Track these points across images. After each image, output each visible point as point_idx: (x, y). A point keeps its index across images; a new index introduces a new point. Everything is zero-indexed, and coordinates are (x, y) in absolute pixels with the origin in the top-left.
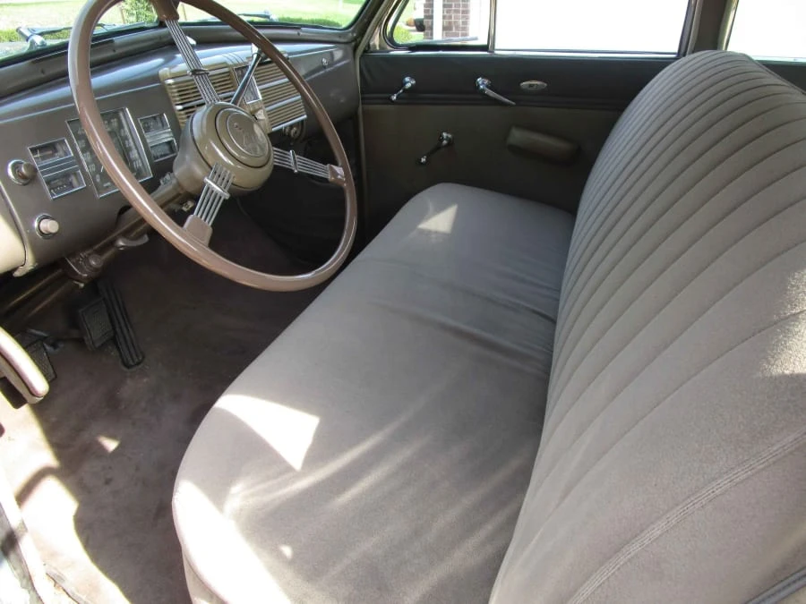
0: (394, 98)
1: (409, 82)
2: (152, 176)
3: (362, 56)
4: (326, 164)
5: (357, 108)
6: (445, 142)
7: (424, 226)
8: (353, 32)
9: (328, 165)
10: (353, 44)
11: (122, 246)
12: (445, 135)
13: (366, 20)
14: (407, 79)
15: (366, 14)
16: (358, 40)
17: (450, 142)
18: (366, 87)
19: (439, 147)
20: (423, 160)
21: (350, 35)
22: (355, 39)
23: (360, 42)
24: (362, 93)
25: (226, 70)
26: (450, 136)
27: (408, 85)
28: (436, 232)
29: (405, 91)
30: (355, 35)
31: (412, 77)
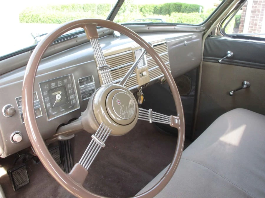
0: (220, 61)
1: (230, 54)
2: (79, 108)
3: (207, 38)
4: (169, 115)
5: (201, 63)
6: (245, 86)
7: (223, 139)
8: (203, 27)
9: (171, 116)
10: (203, 32)
11: (60, 139)
12: (246, 82)
13: (211, 22)
14: (229, 52)
15: (212, 18)
16: (206, 31)
17: (248, 87)
18: (206, 53)
19: (241, 88)
20: (231, 93)
21: (202, 28)
22: (204, 30)
23: (207, 31)
24: (204, 55)
25: (131, 51)
26: (248, 83)
27: (229, 55)
28: (230, 145)
29: (227, 58)
30: (204, 28)
31: (232, 51)
